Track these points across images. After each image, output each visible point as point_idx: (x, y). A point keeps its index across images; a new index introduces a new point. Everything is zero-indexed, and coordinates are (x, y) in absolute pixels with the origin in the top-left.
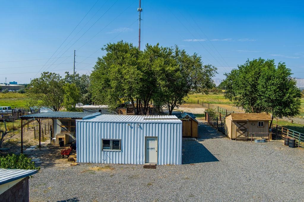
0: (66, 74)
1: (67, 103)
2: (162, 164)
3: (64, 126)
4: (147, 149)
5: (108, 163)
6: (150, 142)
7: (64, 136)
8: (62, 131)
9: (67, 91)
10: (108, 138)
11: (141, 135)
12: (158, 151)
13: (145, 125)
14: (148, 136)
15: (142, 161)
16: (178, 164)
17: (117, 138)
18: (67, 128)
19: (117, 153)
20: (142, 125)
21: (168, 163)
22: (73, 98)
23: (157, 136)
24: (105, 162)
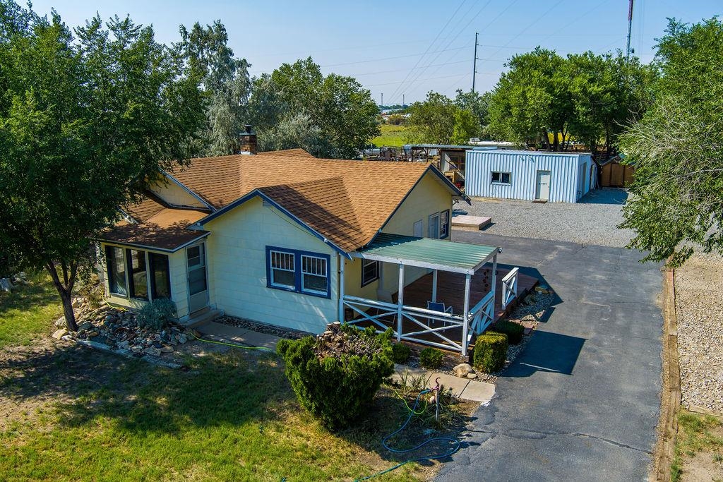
0: (458, 93)
1: (457, 136)
2: (554, 201)
3: (452, 163)
4: (538, 184)
5: (497, 197)
6: (542, 176)
7: (453, 174)
8: (450, 169)
9: (459, 121)
10: (498, 171)
11: (533, 168)
12: (550, 187)
13: (537, 157)
14: (540, 169)
15: (532, 197)
16: (571, 202)
17: (507, 171)
18: (456, 165)
19: (507, 187)
20: (534, 158)
21: (561, 201)
22: (466, 130)
23: (550, 170)
24: (494, 196)
